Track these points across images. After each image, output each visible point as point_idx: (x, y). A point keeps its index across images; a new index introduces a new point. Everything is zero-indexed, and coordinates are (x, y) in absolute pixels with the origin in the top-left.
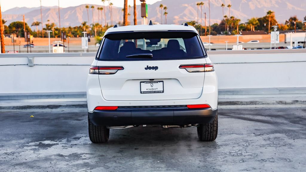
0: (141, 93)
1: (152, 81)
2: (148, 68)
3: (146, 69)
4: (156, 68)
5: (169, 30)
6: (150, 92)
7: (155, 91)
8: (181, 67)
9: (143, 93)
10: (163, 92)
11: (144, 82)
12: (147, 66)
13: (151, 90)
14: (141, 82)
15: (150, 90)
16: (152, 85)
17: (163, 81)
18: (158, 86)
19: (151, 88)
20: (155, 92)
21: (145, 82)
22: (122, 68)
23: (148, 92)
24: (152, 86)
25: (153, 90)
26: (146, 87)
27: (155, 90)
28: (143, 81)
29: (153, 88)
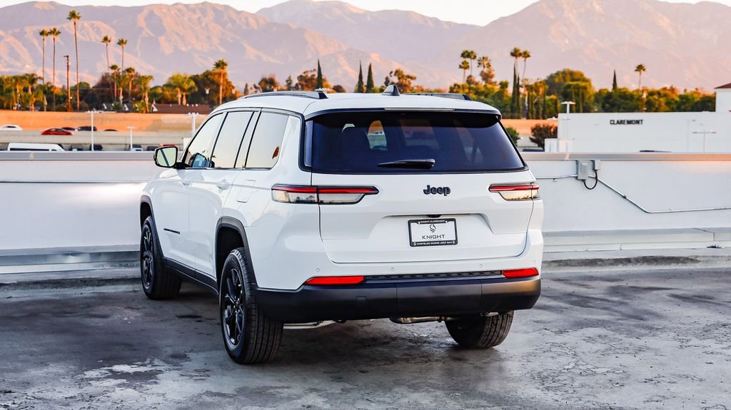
0: (412, 244)
1: (433, 220)
2: (429, 190)
3: (426, 192)
4: (445, 191)
6: (430, 242)
7: (440, 242)
8: (493, 188)
9: (417, 246)
10: (456, 242)
11: (416, 221)
12: (428, 186)
13: (432, 240)
14: (409, 222)
15: (428, 240)
16: (432, 227)
17: (454, 220)
18: (444, 230)
19: (430, 234)
20: (440, 243)
21: (420, 221)
22: (373, 190)
23: (426, 242)
24: (433, 231)
25: (437, 240)
26: (421, 232)
27: (439, 239)
28: (413, 220)
29: (434, 234)
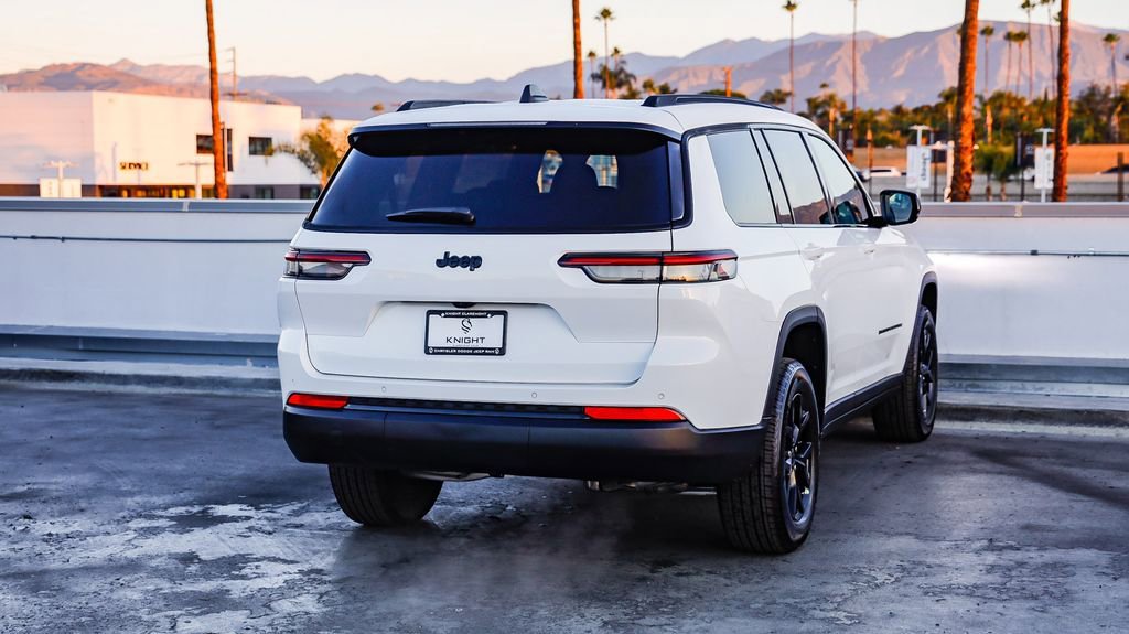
0: (427, 352)
1: (467, 312)
2: (448, 261)
3: (440, 263)
4: (473, 262)
5: (549, 123)
6: (457, 348)
7: (474, 349)
8: (568, 260)
9: (434, 353)
10: (502, 352)
11: (439, 313)
13: (463, 345)
14: (430, 313)
15: (457, 344)
16: (466, 323)
17: (504, 313)
18: (486, 331)
19: (462, 334)
20: (473, 352)
21: (444, 312)
22: (362, 258)
23: (450, 348)
24: (466, 329)
25: (470, 345)
26: (446, 330)
27: (474, 345)
28: (436, 309)
29: (469, 335)
